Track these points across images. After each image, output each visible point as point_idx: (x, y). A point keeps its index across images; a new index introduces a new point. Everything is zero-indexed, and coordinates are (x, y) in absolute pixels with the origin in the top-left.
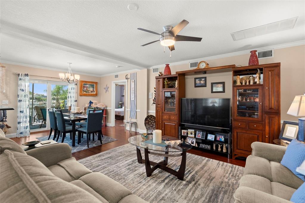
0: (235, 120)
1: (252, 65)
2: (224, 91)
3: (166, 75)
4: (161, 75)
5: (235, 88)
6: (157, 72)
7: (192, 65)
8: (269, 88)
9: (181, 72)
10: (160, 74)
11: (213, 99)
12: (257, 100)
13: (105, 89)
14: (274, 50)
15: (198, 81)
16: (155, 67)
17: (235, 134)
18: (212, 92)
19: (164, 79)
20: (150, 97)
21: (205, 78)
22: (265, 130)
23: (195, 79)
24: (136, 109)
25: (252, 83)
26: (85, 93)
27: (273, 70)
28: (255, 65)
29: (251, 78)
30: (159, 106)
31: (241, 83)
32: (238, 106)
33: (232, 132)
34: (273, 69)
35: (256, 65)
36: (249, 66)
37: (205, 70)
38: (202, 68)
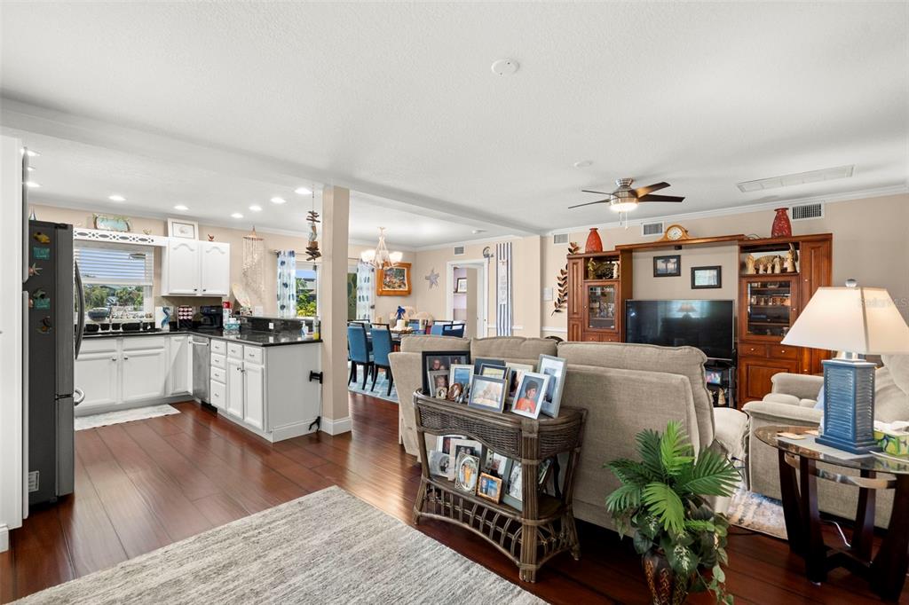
0: (743, 342)
1: (779, 237)
2: (719, 286)
3: (591, 252)
4: (573, 249)
5: (744, 281)
6: (563, 242)
7: (649, 229)
8: (810, 280)
9: (626, 247)
10: (571, 247)
11: (685, 301)
12: (788, 303)
13: (427, 278)
14: (826, 204)
15: (661, 265)
16: (558, 232)
17: (744, 369)
18: (694, 287)
19: (587, 259)
20: (547, 297)
21: (678, 257)
22: (801, 360)
23: (656, 259)
24: (512, 324)
25: (777, 271)
26: (387, 289)
27: (819, 247)
28: (783, 236)
29: (777, 260)
30: (575, 316)
31: (757, 270)
32: (750, 315)
33: (736, 366)
34: (819, 244)
35: (786, 237)
36: (772, 238)
37: (680, 243)
38: (674, 239)
